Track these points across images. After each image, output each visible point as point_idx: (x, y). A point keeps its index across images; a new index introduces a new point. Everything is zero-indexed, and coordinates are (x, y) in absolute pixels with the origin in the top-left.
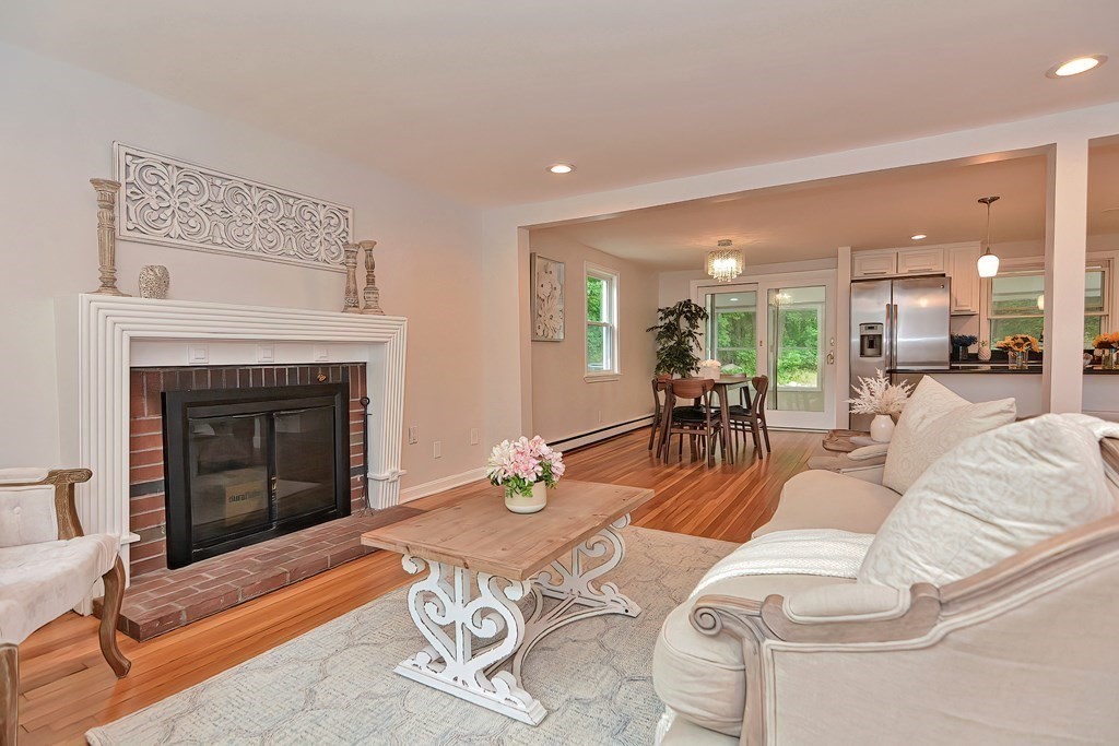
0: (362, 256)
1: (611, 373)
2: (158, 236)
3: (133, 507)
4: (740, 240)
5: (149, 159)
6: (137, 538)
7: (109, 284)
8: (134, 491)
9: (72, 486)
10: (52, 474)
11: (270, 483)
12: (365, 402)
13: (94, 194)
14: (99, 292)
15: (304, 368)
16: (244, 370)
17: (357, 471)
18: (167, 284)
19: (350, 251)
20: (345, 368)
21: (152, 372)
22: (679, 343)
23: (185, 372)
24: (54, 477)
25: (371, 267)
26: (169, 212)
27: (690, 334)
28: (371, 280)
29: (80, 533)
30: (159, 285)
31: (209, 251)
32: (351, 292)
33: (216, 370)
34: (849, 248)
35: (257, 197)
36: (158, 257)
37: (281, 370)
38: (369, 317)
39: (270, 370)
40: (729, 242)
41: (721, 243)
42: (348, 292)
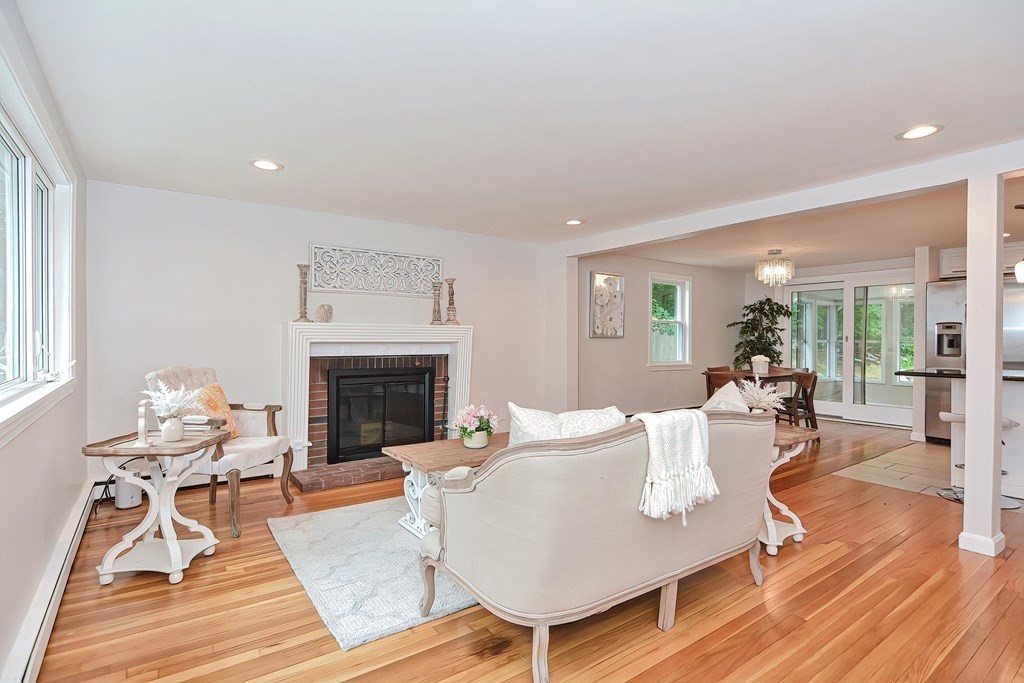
0: (445, 289)
1: (683, 363)
2: (328, 288)
3: (310, 429)
4: (788, 250)
5: (327, 248)
6: (311, 444)
7: (304, 316)
8: (311, 421)
9: (274, 413)
10: (267, 406)
11: (384, 424)
12: (446, 380)
13: (298, 270)
14: (298, 320)
15: (406, 358)
16: (371, 359)
17: (439, 423)
18: (331, 313)
19: (436, 287)
20: (433, 358)
21: (324, 359)
22: (760, 337)
23: (340, 360)
24: (268, 408)
25: (452, 294)
26: (335, 274)
27: (770, 329)
28: (451, 303)
29: (276, 434)
30: (327, 314)
31: (354, 293)
32: (437, 312)
33: (356, 359)
34: (927, 248)
35: (382, 259)
36: (326, 300)
37: (393, 359)
38: (451, 327)
39: (386, 359)
40: (779, 252)
41: (771, 253)
42: (434, 311)
